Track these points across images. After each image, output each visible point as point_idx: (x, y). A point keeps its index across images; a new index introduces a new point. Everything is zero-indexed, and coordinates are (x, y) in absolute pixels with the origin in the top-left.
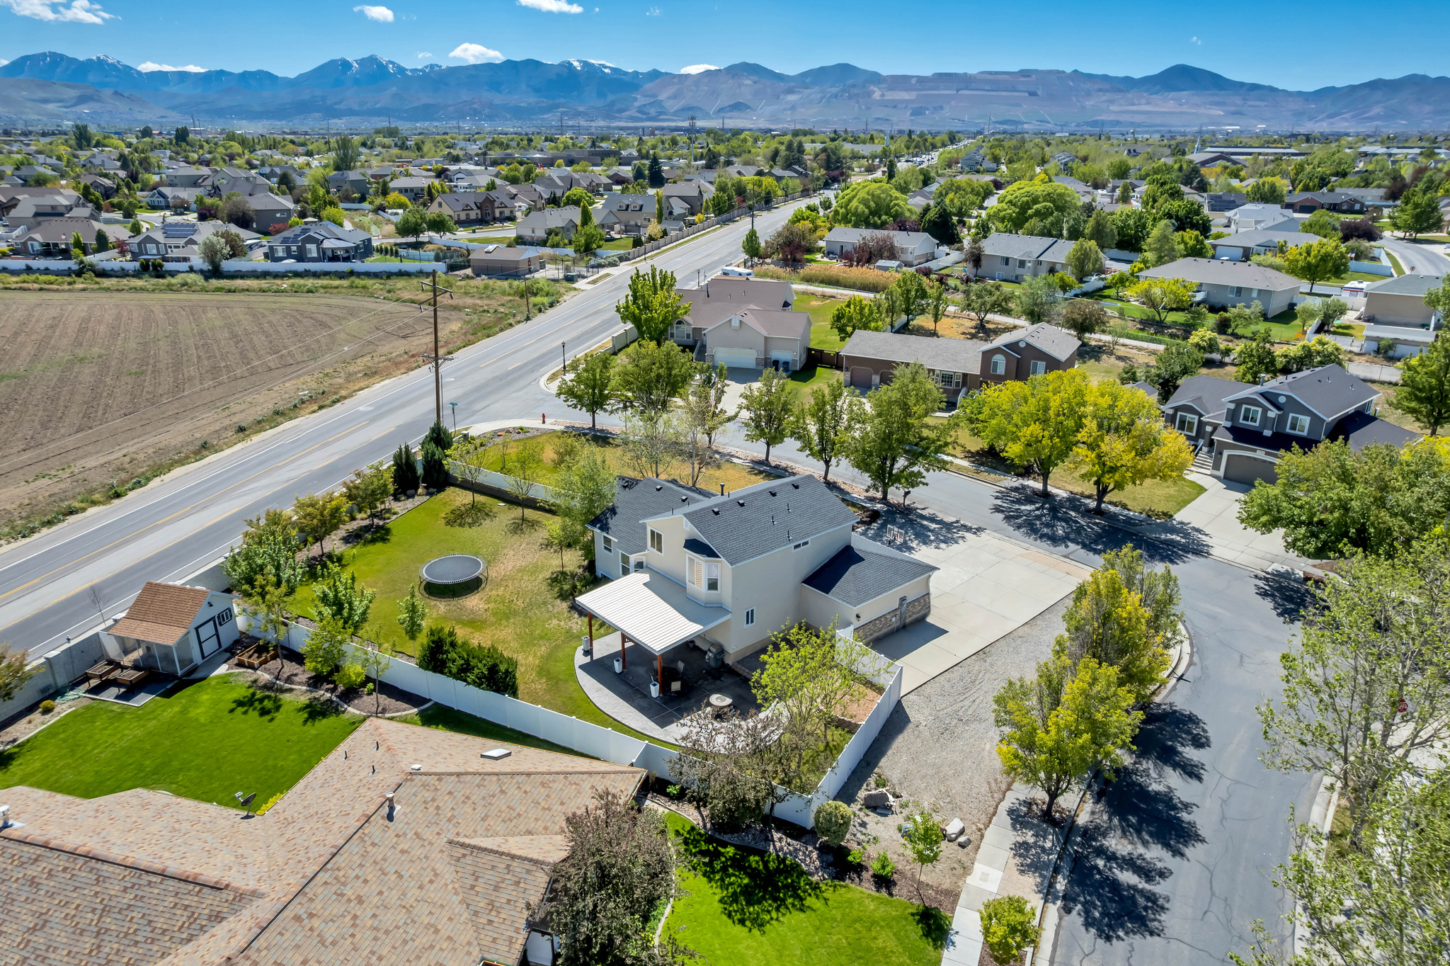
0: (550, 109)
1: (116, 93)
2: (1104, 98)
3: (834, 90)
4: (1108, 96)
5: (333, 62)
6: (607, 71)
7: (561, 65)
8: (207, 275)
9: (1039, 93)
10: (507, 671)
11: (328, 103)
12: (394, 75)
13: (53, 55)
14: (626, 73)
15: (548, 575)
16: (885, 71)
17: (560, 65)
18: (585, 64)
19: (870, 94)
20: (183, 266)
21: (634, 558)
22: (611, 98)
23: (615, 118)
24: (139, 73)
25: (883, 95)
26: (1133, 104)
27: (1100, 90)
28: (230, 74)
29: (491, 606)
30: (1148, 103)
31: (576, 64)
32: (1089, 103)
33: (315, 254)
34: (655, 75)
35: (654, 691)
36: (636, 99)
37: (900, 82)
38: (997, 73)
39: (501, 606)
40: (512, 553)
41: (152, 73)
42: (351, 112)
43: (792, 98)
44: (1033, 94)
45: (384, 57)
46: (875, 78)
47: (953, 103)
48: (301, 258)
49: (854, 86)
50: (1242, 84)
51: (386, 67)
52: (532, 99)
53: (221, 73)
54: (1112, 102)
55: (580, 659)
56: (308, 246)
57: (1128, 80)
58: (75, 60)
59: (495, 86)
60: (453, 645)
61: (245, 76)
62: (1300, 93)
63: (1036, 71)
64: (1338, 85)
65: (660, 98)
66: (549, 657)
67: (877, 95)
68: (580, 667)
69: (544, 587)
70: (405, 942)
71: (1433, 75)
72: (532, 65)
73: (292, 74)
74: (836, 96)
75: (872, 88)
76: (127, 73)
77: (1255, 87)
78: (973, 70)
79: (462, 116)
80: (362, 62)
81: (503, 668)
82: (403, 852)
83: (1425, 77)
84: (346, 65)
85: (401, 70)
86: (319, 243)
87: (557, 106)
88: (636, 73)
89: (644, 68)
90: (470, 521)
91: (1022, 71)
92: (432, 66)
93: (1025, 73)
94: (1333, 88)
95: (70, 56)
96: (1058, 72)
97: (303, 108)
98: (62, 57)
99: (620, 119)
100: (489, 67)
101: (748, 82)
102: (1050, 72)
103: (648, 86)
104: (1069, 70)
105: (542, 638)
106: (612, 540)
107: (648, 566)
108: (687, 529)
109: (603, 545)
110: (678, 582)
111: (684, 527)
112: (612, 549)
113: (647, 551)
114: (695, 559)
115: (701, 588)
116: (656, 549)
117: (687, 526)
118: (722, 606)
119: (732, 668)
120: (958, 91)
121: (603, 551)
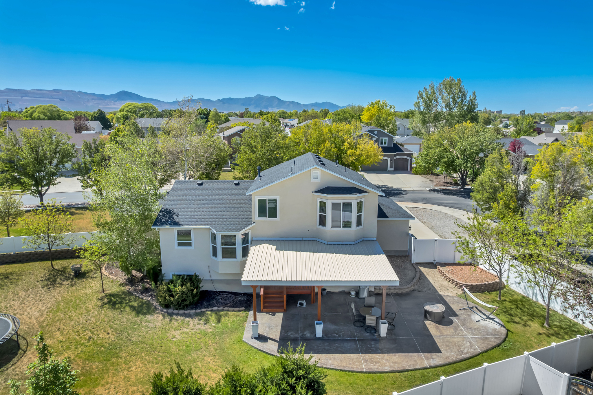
2: (95, 102)
4: (96, 102)
9: (65, 99)
21: (241, 235)
26: (108, 105)
27: (93, 99)
30: (114, 105)
32: (89, 104)
35: (384, 329)
38: (41, 90)
44: (62, 100)
47: (20, 102)
54: (99, 104)
57: (103, 95)
68: (280, 352)
71: (206, 99)
83: (204, 99)
91: (54, 90)
96: (72, 91)
102: (68, 91)
104: (77, 91)
106: (194, 229)
107: (254, 239)
108: (316, 180)
109: (176, 242)
110: (301, 239)
111: (313, 180)
112: (193, 242)
113: (255, 224)
114: (342, 202)
115: (351, 227)
116: (270, 217)
117: (316, 178)
118: (365, 239)
119: (376, 292)
120: (22, 97)
121: (177, 244)
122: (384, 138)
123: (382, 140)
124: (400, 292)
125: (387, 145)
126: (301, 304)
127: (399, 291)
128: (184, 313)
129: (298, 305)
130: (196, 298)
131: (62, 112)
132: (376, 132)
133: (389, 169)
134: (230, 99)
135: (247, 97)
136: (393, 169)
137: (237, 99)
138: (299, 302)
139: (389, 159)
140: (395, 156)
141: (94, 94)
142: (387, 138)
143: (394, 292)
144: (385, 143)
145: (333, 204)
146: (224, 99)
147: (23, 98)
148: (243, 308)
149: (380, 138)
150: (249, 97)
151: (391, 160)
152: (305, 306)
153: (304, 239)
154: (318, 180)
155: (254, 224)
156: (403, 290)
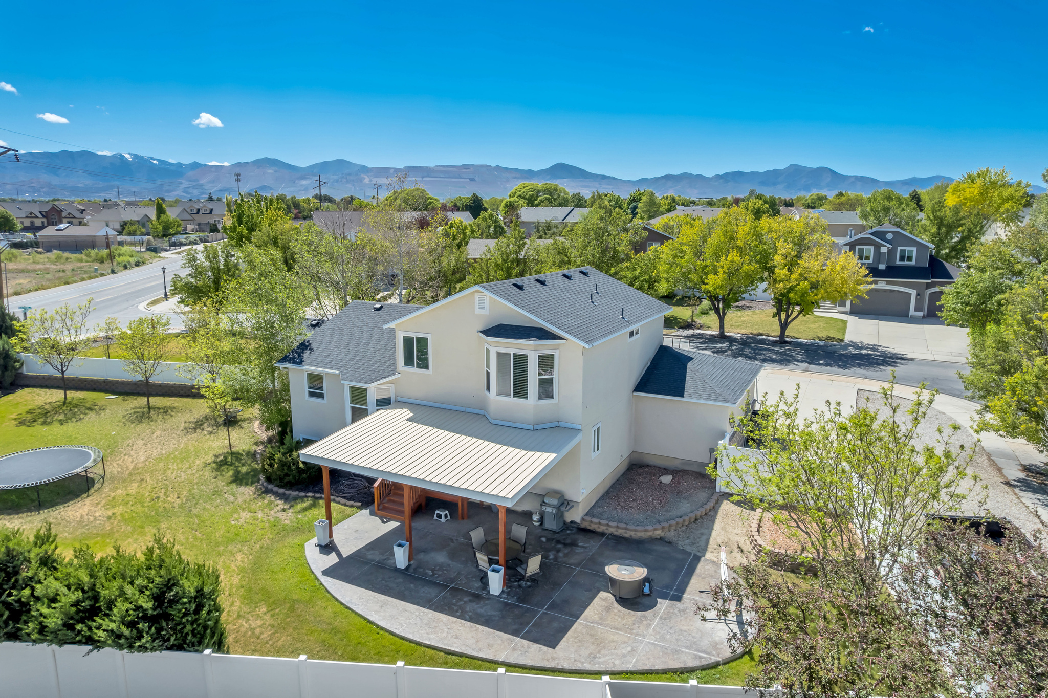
0: (106, 188)
3: (336, 177)
6: (155, 162)
7: (114, 156)
9: (476, 179)
10: (200, 591)
14: (171, 164)
15: (210, 458)
16: (370, 165)
18: (135, 156)
19: (361, 180)
21: (374, 390)
22: (160, 182)
25: (371, 181)
27: (515, 178)
29: (119, 510)
31: (127, 156)
34: (195, 166)
35: (496, 582)
36: (181, 183)
37: (383, 172)
38: (447, 166)
39: (138, 509)
40: (140, 442)
43: (304, 182)
44: (472, 180)
46: (364, 169)
49: (350, 174)
50: (597, 175)
52: (88, 181)
55: (320, 562)
57: (530, 172)
60: (48, 562)
62: (629, 181)
63: (473, 165)
64: (649, 177)
65: (202, 182)
66: (257, 566)
67: (367, 181)
68: (326, 573)
69: (208, 473)
71: (695, 174)
74: (337, 181)
75: (363, 175)
77: (604, 177)
78: (431, 164)
81: (189, 586)
83: (691, 174)
87: (112, 187)
88: (179, 165)
89: (186, 161)
90: (61, 417)
91: (463, 165)
93: (466, 167)
94: (646, 179)
96: (487, 166)
101: (270, 171)
102: (482, 166)
103: (191, 174)
104: (493, 165)
105: (230, 541)
106: (327, 374)
107: (399, 399)
108: (483, 312)
109: (307, 390)
110: (463, 409)
111: (478, 311)
112: (325, 392)
113: (399, 375)
114: (512, 351)
115: (527, 398)
116: (419, 367)
117: (482, 307)
118: (561, 424)
119: (583, 526)
120: (423, 177)
121: (307, 394)
122: (907, 249)
123: (903, 251)
124: (627, 535)
125: (913, 263)
126: (439, 516)
127: (626, 533)
128: (284, 494)
129: (435, 517)
130: (304, 476)
131: (430, 198)
132: (890, 236)
133: (912, 312)
134: (740, 174)
135: (772, 169)
136: (921, 314)
137: (753, 173)
138: (437, 512)
139: (914, 293)
140: (928, 286)
141: (517, 170)
142: (915, 249)
143: (616, 533)
144: (910, 259)
145: (500, 355)
146: (726, 174)
147: (424, 179)
148: (359, 504)
149: (899, 248)
150: (775, 170)
151: (918, 295)
152: (443, 520)
153: (468, 410)
154: (486, 312)
155: (397, 376)
156: (632, 533)
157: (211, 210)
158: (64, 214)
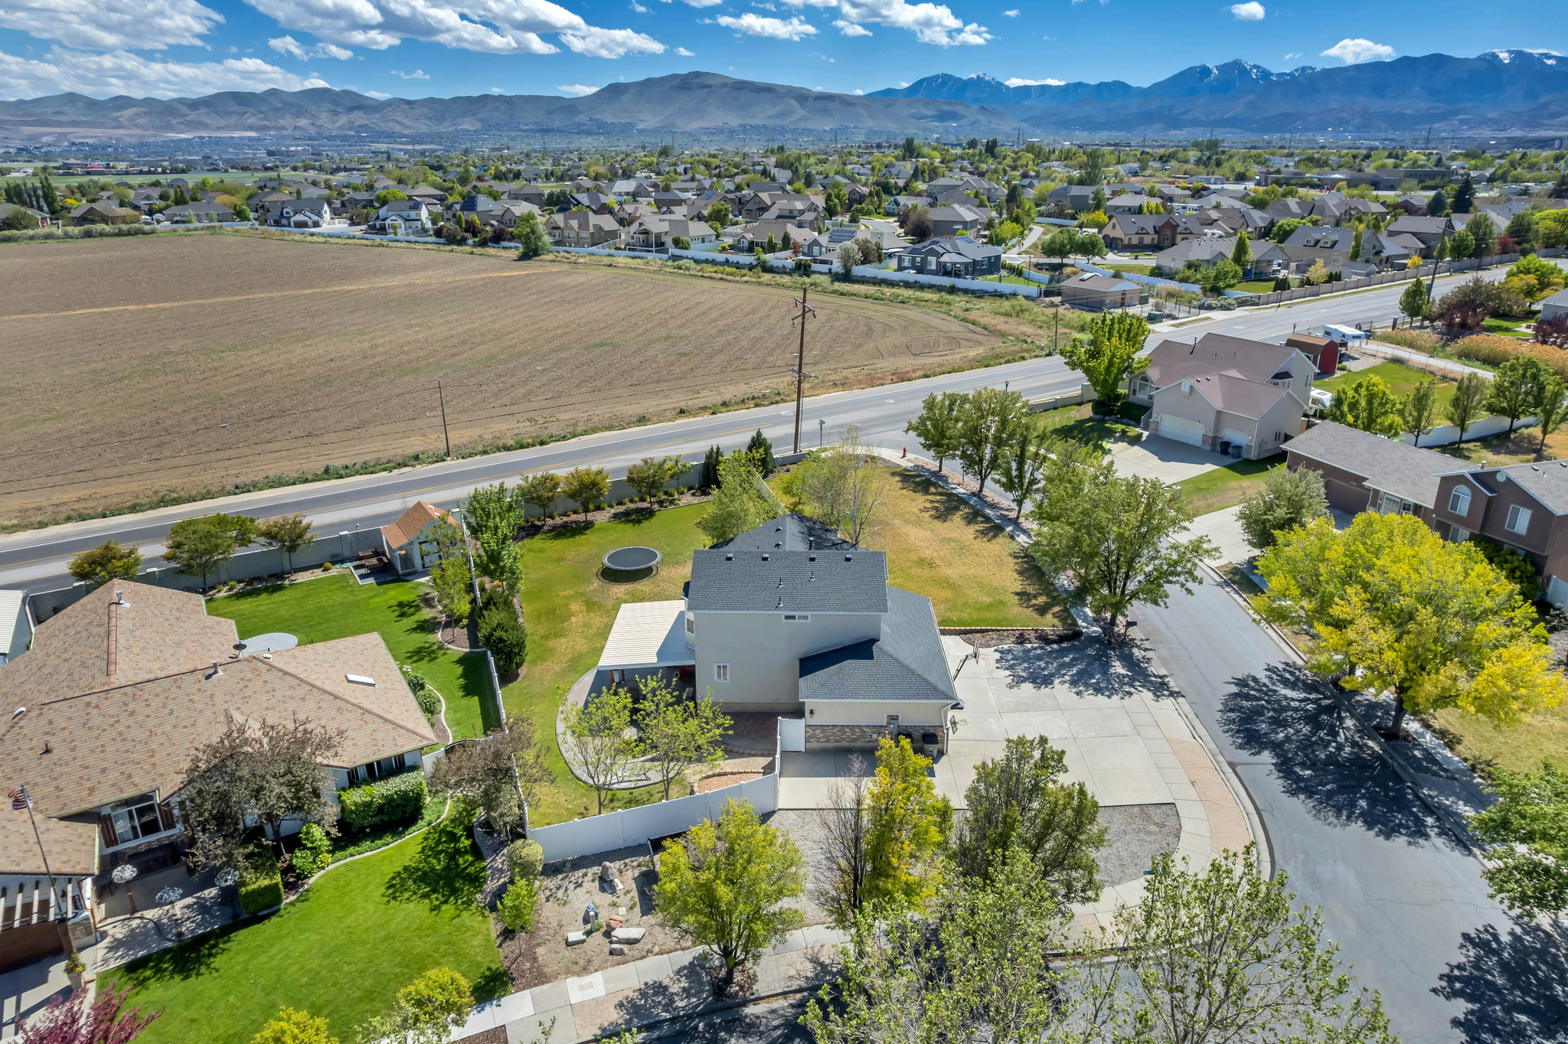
0: (1443, 117)
1: (982, 108)
5: (1191, 69)
6: (1549, 62)
7: (1481, 59)
8: (836, 277)
11: (1175, 112)
12: (1256, 81)
13: (945, 76)
17: (1479, 58)
18: (1519, 56)
20: (824, 268)
22: (1543, 99)
23: (1541, 126)
24: (1007, 88)
28: (1087, 85)
31: (1504, 56)
33: (934, 267)
41: (1019, 88)
42: (1196, 123)
45: (1249, 61)
48: (921, 270)
51: (1249, 72)
52: (1422, 105)
53: (1080, 85)
56: (930, 258)
58: (960, 79)
59: (1378, 90)
61: (1102, 86)
70: (127, 751)
72: (1438, 61)
73: (1146, 85)
76: (997, 89)
79: (1322, 128)
80: (1222, 68)
82: (191, 701)
84: (1205, 71)
85: (1266, 74)
86: (938, 255)
87: (1457, 112)
92: (1304, 69)
95: (957, 76)
97: (1147, 118)
98: (950, 77)
99: (1549, 127)
100: (1377, 67)
157: (1335, 243)
158: (1179, 230)
